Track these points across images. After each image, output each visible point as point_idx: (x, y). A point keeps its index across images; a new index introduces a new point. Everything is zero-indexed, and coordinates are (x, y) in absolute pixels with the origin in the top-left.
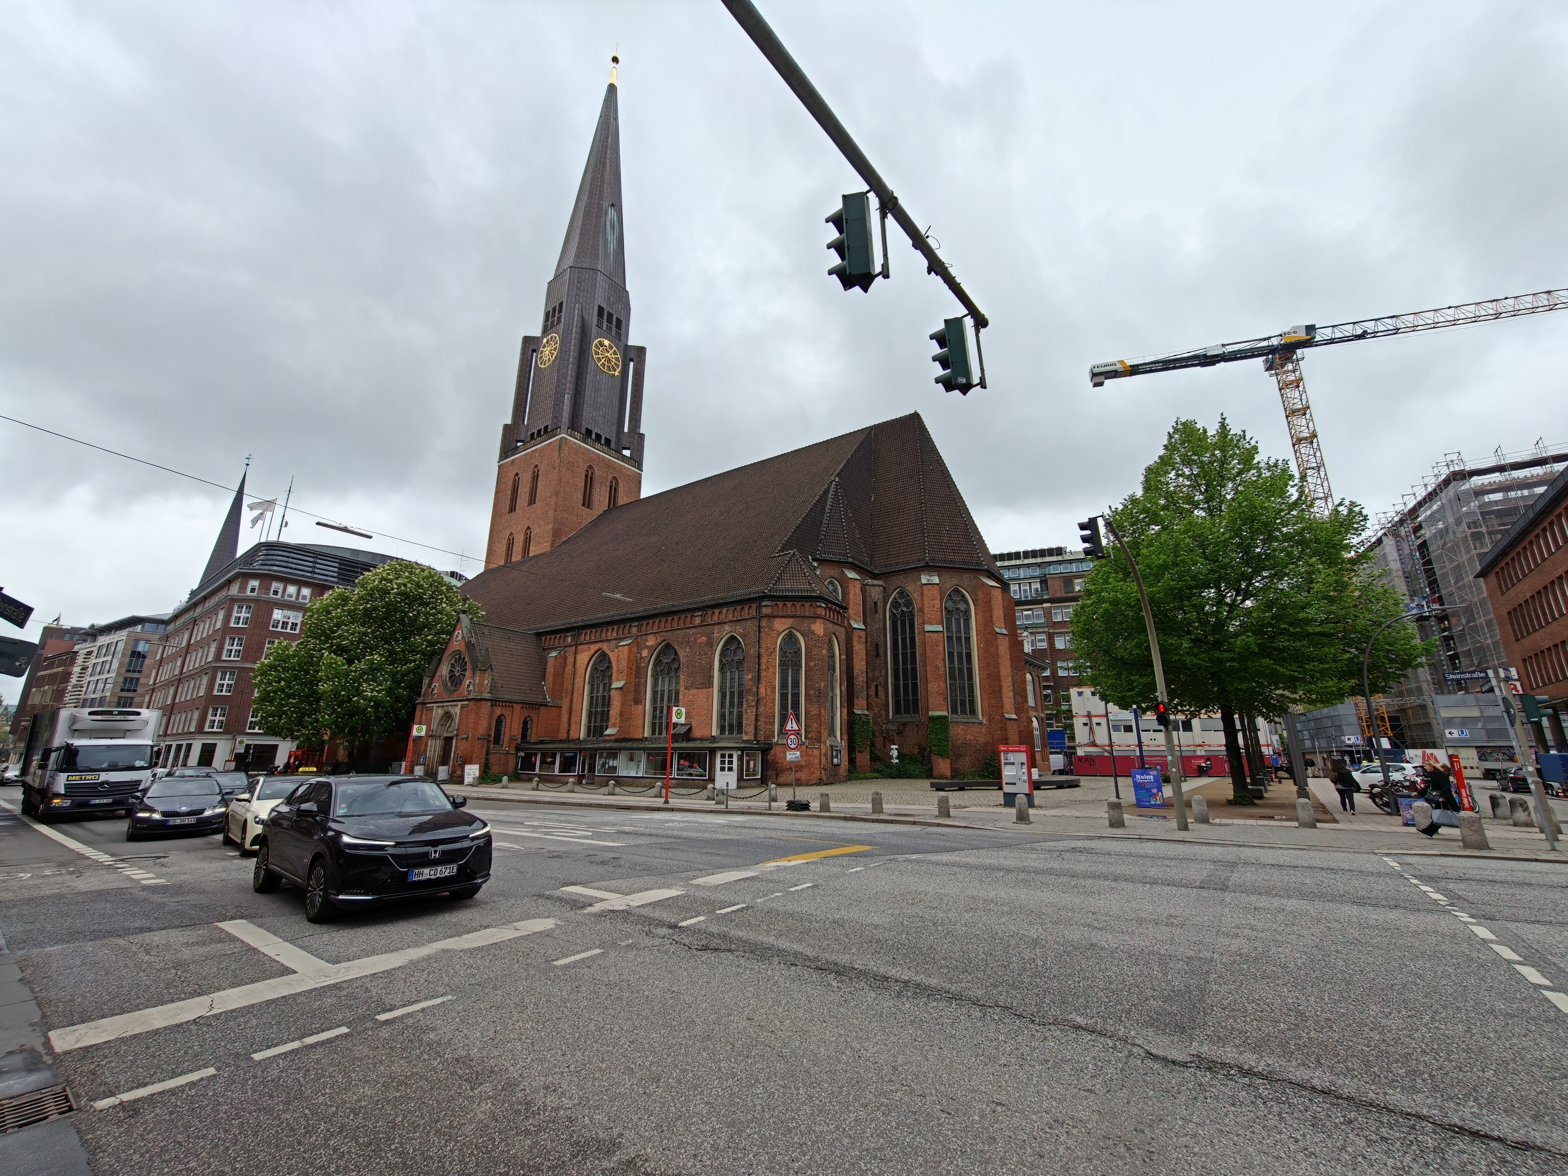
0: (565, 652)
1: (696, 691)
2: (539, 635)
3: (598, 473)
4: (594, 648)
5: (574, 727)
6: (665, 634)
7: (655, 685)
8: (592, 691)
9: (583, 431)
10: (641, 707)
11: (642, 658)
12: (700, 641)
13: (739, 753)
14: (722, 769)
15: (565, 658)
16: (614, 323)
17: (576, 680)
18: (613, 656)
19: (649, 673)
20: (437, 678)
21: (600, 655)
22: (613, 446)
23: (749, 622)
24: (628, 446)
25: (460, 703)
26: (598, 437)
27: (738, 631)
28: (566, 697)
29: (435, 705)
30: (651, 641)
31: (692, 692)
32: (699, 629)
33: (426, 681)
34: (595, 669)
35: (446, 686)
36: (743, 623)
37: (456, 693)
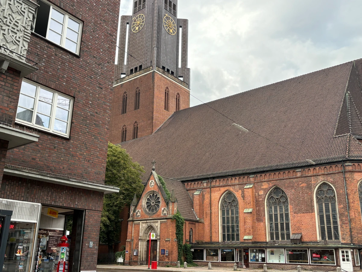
0: (203, 192)
1: (302, 214)
2: (183, 182)
3: (171, 91)
4: (223, 189)
5: (214, 235)
6: (275, 182)
7: (270, 211)
8: (223, 214)
9: (161, 67)
10: (262, 224)
11: (259, 195)
12: (301, 186)
13: (352, 250)
14: (344, 260)
15: (203, 196)
16: (172, 7)
17: (213, 208)
18: (238, 194)
19: (266, 204)
20: (139, 206)
21: (227, 194)
22: (175, 75)
23: (337, 175)
24: (182, 75)
25: (159, 221)
26: (168, 70)
27: (329, 180)
28: (206, 217)
29: (141, 222)
30: (265, 186)
31: (299, 215)
32: (300, 179)
33: (132, 208)
34: (224, 201)
35: (146, 211)
36: (332, 175)
37: (155, 215)
